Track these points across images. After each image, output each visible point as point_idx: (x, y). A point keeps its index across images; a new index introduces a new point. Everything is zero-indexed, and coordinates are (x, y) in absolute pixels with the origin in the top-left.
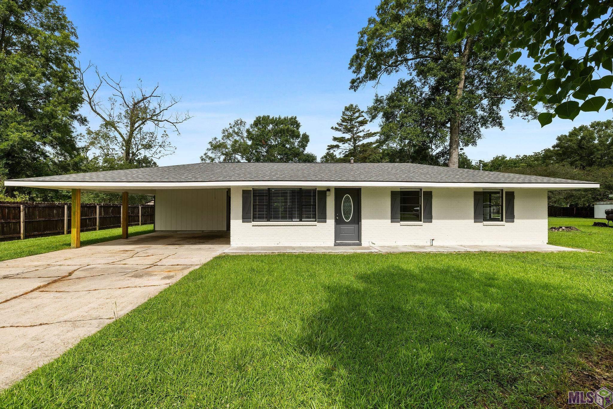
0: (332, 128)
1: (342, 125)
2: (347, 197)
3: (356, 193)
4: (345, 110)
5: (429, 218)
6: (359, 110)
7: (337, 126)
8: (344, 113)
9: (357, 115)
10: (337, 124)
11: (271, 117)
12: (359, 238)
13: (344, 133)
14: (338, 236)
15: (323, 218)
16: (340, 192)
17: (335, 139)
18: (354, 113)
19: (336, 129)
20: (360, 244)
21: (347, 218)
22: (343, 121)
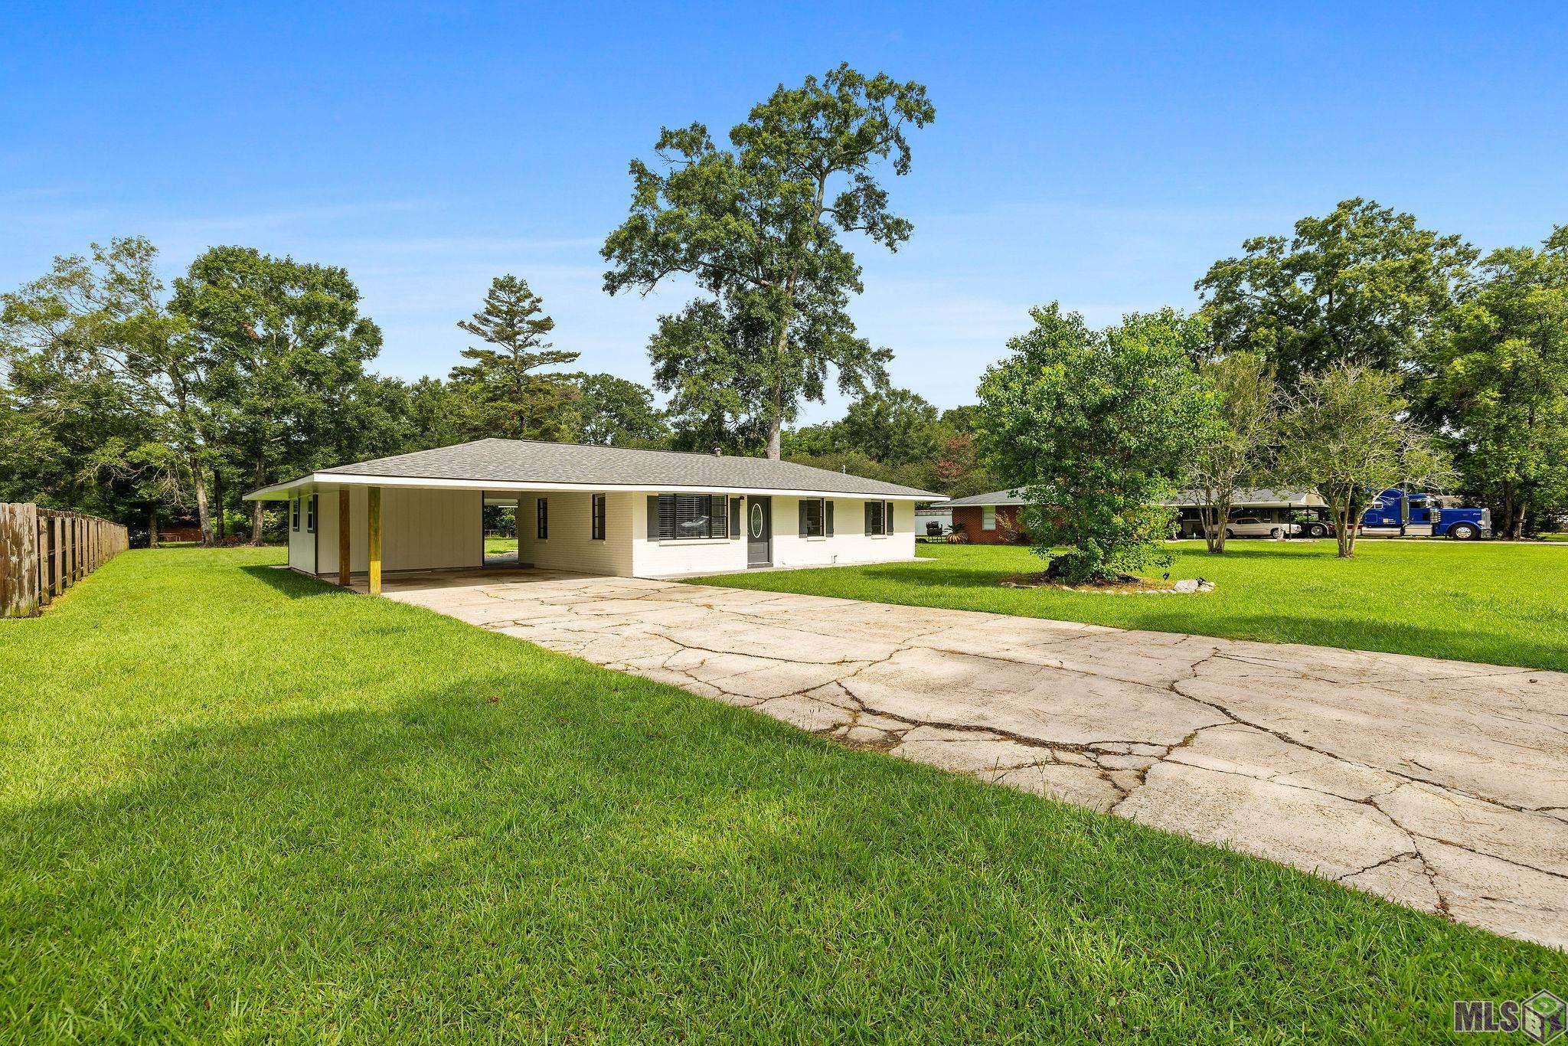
0: (461, 324)
1: (487, 320)
2: (757, 507)
3: (766, 502)
4: (495, 286)
5: (831, 532)
6: (531, 295)
7: (475, 323)
8: (492, 294)
9: (526, 304)
10: (475, 316)
11: (262, 255)
12: (769, 558)
13: (491, 340)
14: (751, 556)
15: (736, 533)
16: (752, 500)
17: (472, 353)
18: (519, 300)
19: (473, 329)
20: (772, 565)
21: (757, 534)
22: (489, 313)
